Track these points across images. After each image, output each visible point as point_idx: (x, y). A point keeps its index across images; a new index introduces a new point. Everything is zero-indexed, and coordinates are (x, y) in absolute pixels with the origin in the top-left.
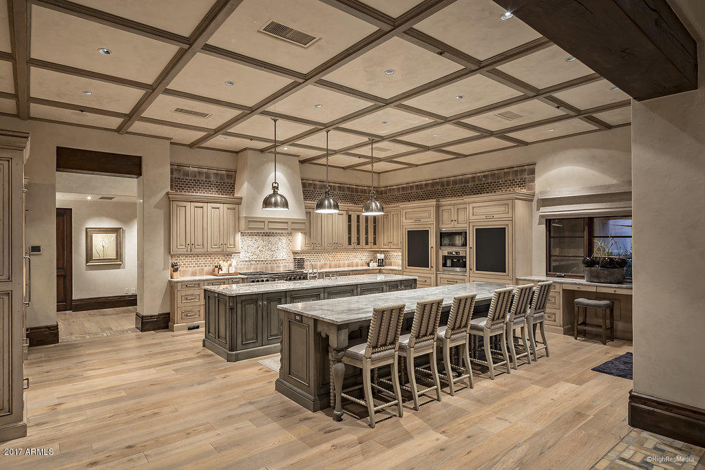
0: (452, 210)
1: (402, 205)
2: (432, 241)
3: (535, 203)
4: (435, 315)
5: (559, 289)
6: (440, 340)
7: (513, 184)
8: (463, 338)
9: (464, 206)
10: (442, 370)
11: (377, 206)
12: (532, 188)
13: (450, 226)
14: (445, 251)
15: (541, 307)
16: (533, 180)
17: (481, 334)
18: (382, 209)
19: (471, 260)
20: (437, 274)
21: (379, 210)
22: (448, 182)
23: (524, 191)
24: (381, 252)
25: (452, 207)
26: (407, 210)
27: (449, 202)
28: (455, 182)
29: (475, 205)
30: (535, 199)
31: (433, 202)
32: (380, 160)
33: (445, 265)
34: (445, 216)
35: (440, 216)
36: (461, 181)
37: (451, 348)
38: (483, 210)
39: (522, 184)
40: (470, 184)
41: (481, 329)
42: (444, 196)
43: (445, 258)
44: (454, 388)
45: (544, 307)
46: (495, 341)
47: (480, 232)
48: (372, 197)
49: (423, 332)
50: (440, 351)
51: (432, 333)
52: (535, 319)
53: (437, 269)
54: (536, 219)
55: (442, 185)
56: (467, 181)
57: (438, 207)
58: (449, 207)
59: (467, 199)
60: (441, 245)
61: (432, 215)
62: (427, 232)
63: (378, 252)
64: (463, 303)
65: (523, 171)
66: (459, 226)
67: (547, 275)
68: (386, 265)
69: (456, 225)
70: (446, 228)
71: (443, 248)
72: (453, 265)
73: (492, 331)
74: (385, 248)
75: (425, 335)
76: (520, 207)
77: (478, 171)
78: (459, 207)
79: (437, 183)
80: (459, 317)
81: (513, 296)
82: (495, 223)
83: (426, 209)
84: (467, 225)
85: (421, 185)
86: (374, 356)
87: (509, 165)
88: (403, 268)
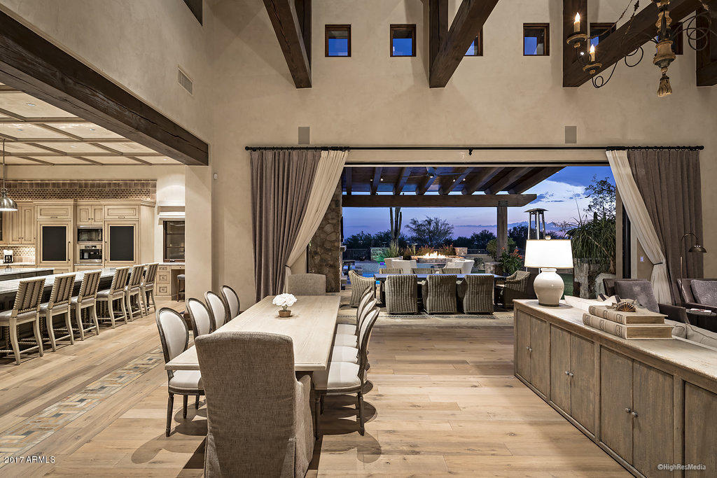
0: (90, 209)
1: (36, 202)
2: (70, 236)
3: (156, 209)
4: (69, 288)
5: (169, 269)
6: (73, 304)
7: (141, 193)
8: (92, 302)
9: (100, 207)
10: (75, 325)
11: (10, 203)
12: (154, 198)
13: (87, 223)
14: (82, 246)
15: (151, 279)
16: (155, 192)
17: (106, 299)
18: (15, 206)
19: (106, 253)
20: (74, 266)
21: (13, 207)
22: (86, 185)
23: (149, 199)
24: (8, 248)
25: (89, 207)
26: (43, 207)
27: (87, 203)
28: (93, 186)
29: (110, 207)
30: (156, 206)
31: (71, 202)
32: (10, 154)
33: (82, 258)
34: (83, 214)
35: (78, 215)
36: (99, 185)
37: (82, 310)
38: (116, 212)
39: (147, 193)
40: (107, 189)
41: (106, 296)
42: (82, 197)
43: (82, 252)
44: (84, 337)
45: (153, 280)
46: (117, 305)
47: (114, 230)
48: (3, 193)
49: (59, 298)
50: (73, 312)
51: (67, 299)
52: (147, 288)
53: (75, 262)
54: (157, 221)
55: (80, 186)
56: (104, 186)
57: (76, 206)
58: (87, 207)
59: (103, 202)
60: (78, 240)
61: (70, 212)
62: (64, 228)
63: (4, 248)
64: (91, 277)
65: (147, 185)
66: (95, 223)
67: (164, 261)
68: (14, 261)
69: (93, 223)
70: (84, 224)
71: (81, 243)
72: (90, 257)
73: (114, 297)
74: (15, 244)
75: (62, 300)
76: (145, 211)
77: (114, 178)
78: (96, 207)
79: (74, 183)
80: (89, 287)
81: (130, 274)
82: (125, 222)
83: (64, 207)
84: (103, 223)
85: (58, 184)
86: (19, 316)
87: (140, 178)
88: (37, 263)
